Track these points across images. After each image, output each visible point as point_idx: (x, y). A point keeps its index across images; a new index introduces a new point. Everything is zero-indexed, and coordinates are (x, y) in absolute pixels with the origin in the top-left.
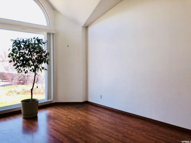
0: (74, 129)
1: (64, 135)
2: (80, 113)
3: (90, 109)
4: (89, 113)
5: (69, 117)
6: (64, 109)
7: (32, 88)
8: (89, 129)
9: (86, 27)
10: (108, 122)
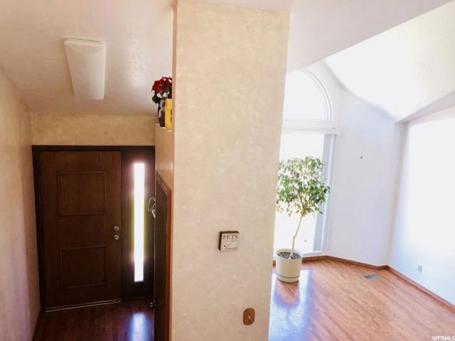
0: (362, 326)
1: (346, 333)
2: (373, 293)
3: (395, 287)
4: (390, 296)
5: (352, 296)
6: (342, 276)
7: (294, 235)
8: (388, 333)
9: (405, 124)
10: (428, 328)
